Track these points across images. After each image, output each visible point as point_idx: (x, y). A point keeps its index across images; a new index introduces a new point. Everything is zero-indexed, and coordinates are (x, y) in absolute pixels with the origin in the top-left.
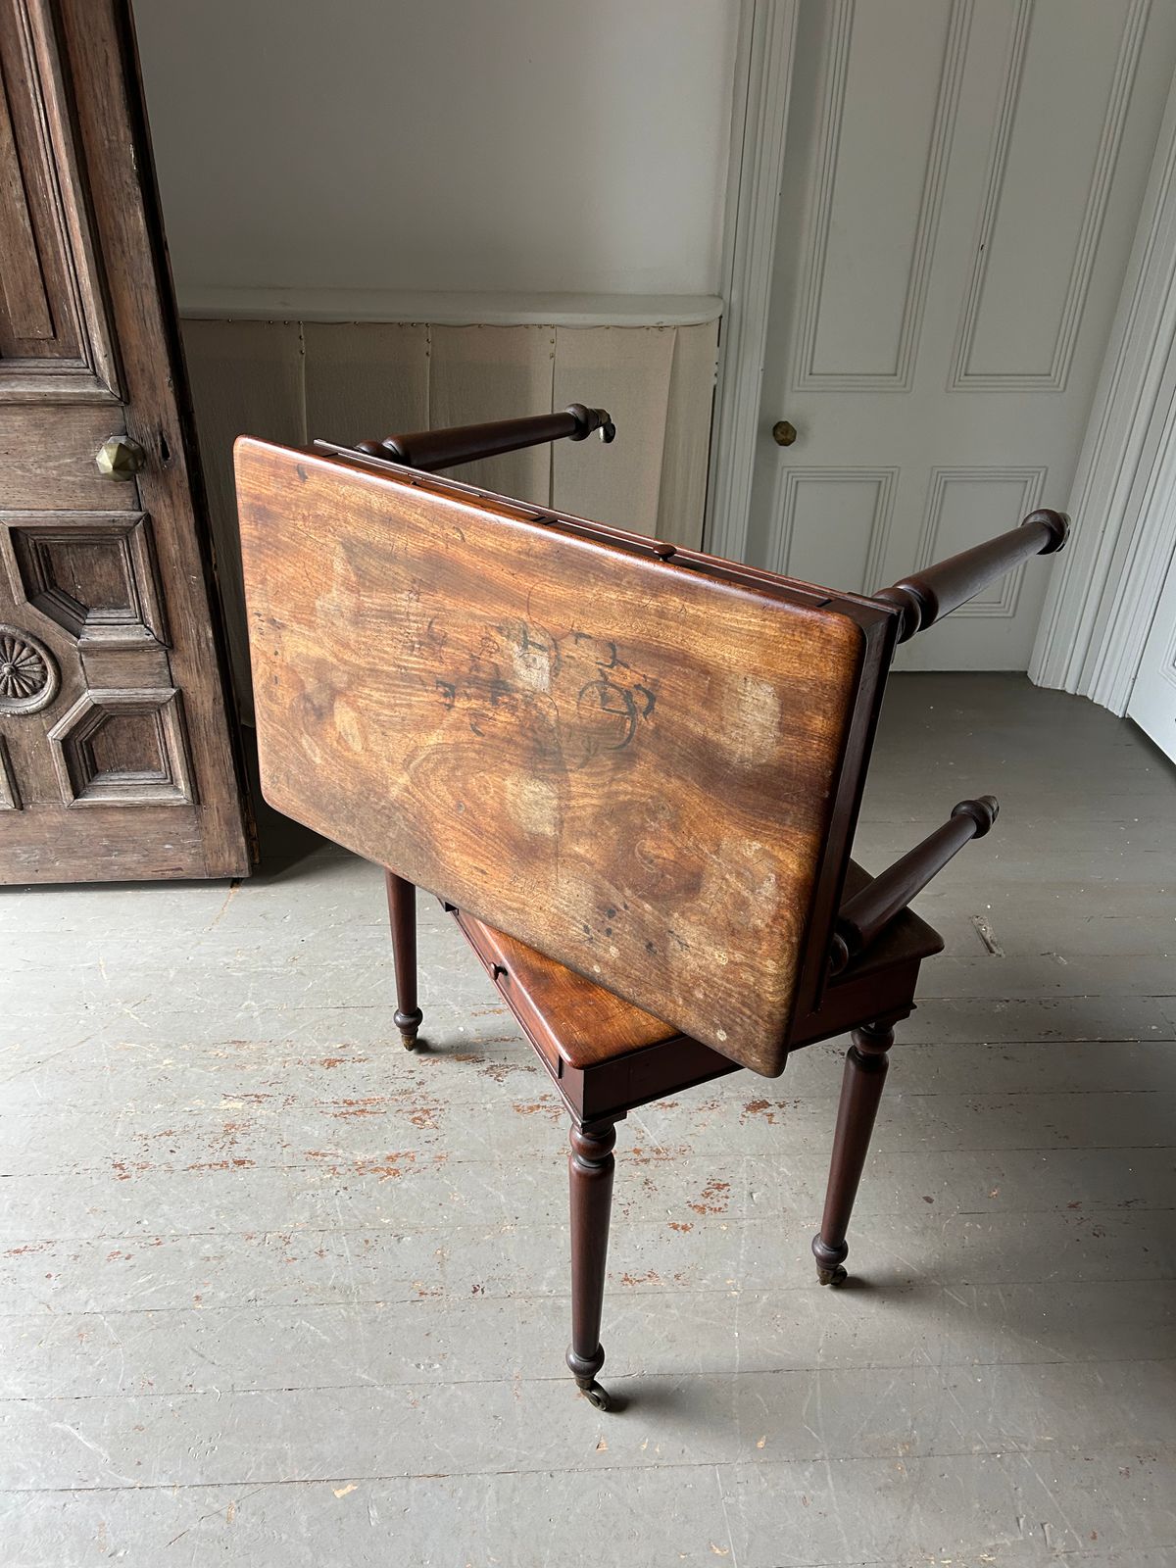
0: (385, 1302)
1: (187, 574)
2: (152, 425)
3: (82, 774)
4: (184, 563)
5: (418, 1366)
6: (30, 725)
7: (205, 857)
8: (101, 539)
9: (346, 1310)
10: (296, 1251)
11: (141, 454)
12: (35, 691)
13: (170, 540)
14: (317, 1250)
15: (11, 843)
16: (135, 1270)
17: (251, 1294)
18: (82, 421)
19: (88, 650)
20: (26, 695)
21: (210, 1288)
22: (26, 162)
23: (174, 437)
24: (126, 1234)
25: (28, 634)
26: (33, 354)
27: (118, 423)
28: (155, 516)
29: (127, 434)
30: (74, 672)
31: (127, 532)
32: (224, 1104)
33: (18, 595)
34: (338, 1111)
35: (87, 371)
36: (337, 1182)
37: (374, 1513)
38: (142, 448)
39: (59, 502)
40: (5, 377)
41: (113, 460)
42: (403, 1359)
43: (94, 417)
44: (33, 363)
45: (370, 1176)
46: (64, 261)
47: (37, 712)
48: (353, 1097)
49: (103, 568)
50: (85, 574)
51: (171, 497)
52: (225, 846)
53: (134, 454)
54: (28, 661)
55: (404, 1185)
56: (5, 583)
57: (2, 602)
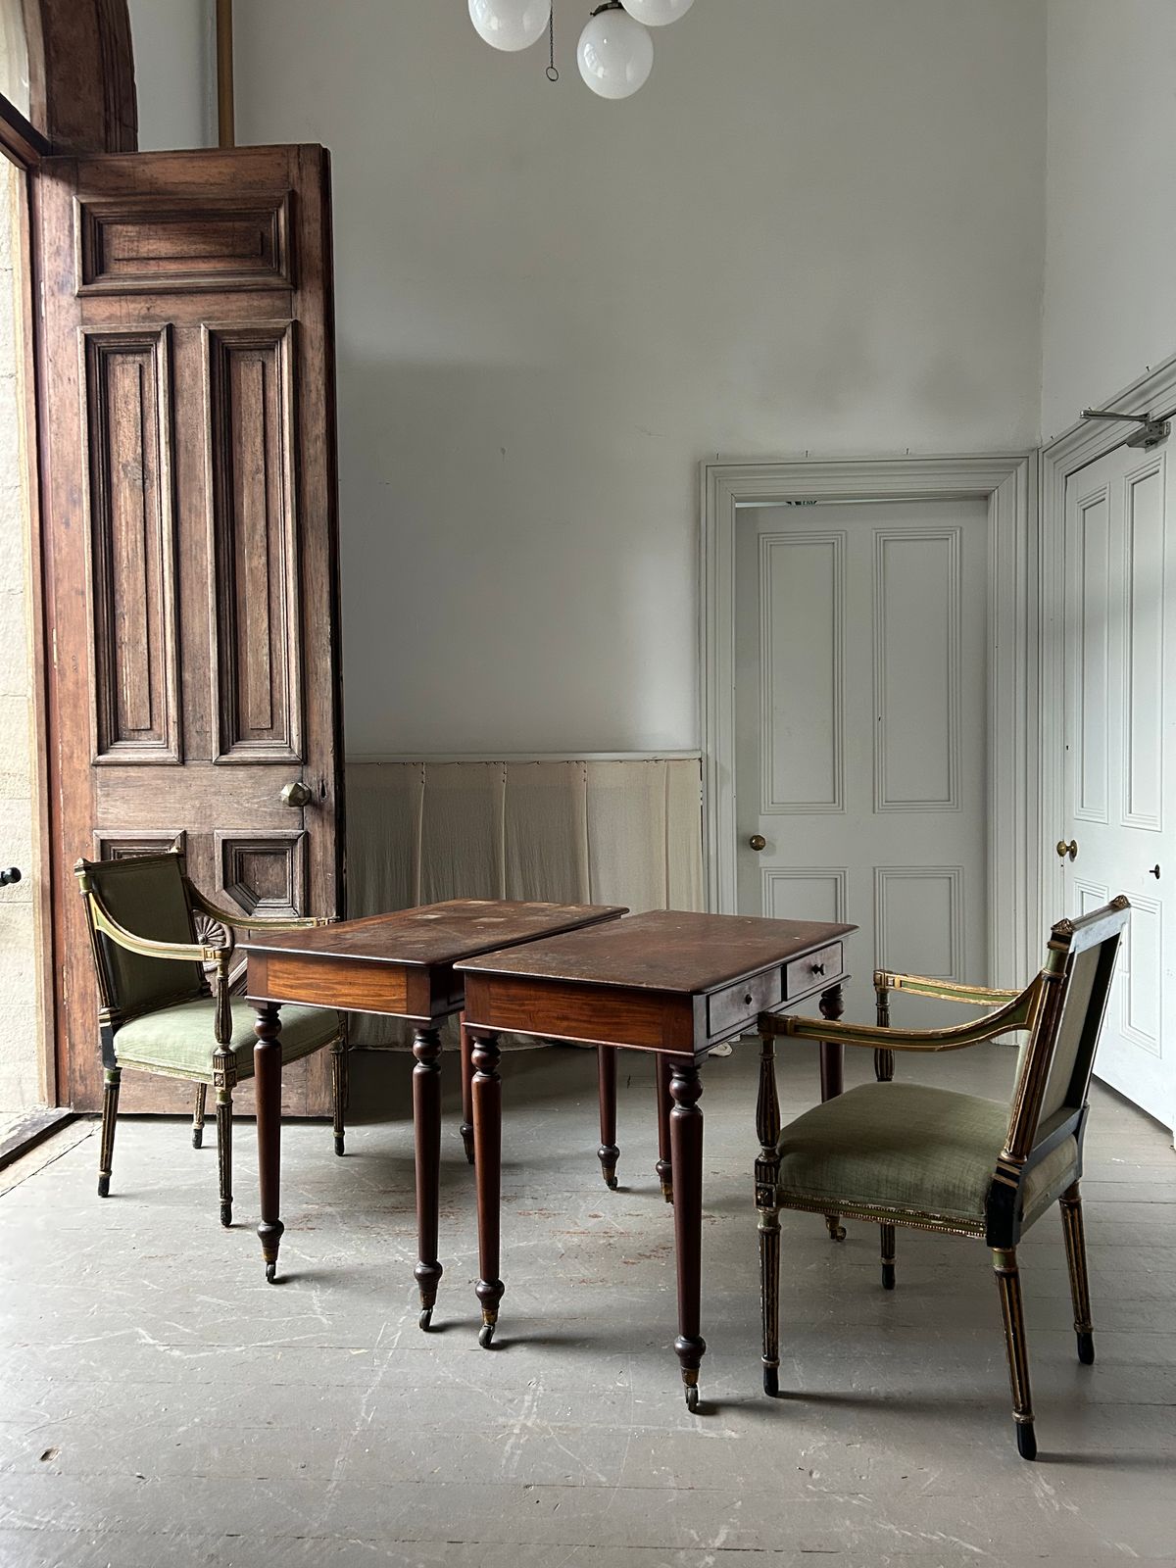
1: (325, 872)
2: (318, 777)
4: (325, 865)
7: (307, 1096)
8: (275, 848)
11: (307, 792)
13: (318, 849)
18: (278, 774)
23: (330, 783)
26: (258, 738)
27: (296, 774)
28: (311, 833)
29: (302, 782)
31: (293, 842)
33: (219, 884)
35: (286, 745)
38: (310, 791)
39: (255, 824)
40: (238, 749)
41: (290, 792)
43: (285, 771)
44: (256, 742)
46: (284, 687)
49: (275, 870)
50: (262, 873)
51: (323, 822)
52: (323, 1087)
53: (303, 791)
54: (215, 934)
56: (213, 877)
57: (208, 890)
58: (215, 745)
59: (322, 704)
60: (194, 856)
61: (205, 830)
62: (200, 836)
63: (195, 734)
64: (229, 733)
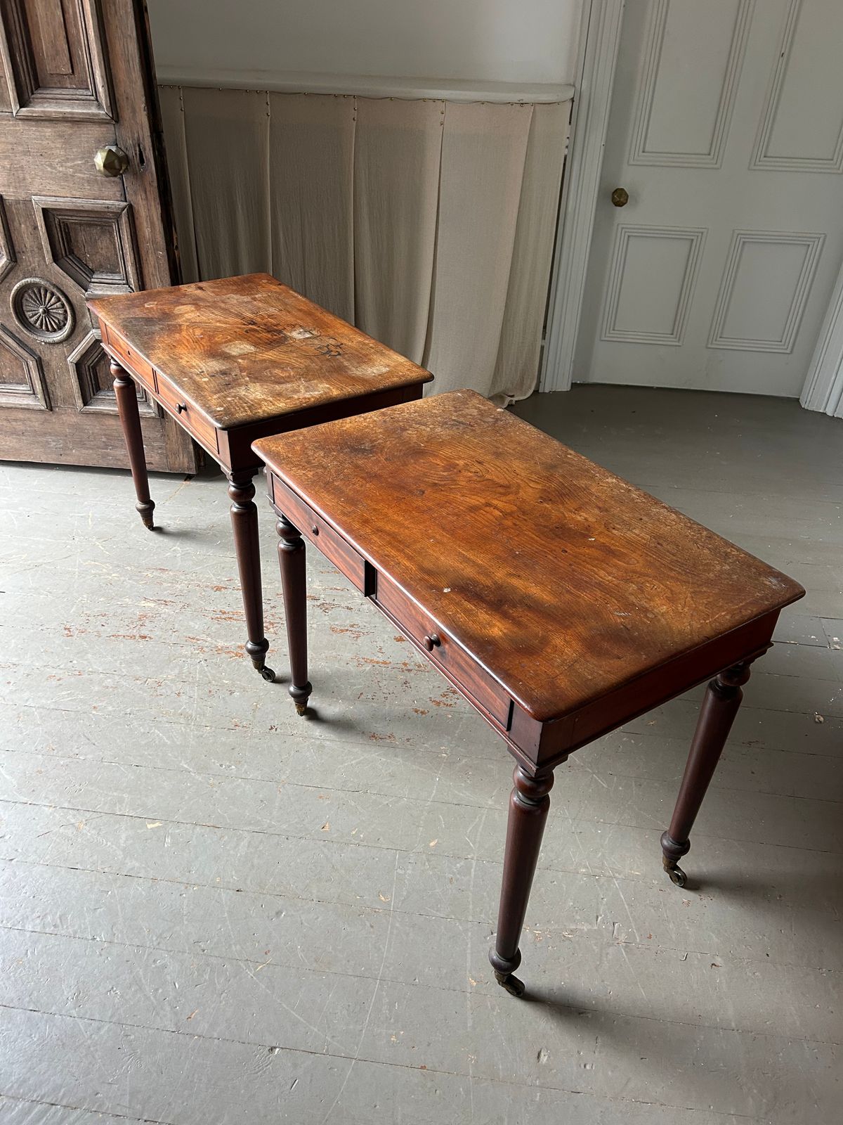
0: (211, 727)
1: (156, 250)
2: (133, 139)
3: (89, 390)
4: (154, 242)
5: (221, 765)
6: (57, 351)
7: (167, 457)
8: (100, 221)
9: (184, 728)
10: (164, 691)
11: (125, 160)
12: (60, 328)
13: (145, 224)
14: (177, 692)
15: (45, 434)
16: (61, 687)
17: (128, 711)
18: (88, 134)
19: (91, 299)
20: (54, 331)
21: (104, 704)
23: (147, 149)
24: (61, 667)
25: (55, 286)
26: (59, 86)
27: (111, 136)
28: (135, 206)
29: (117, 145)
30: (84, 316)
31: (118, 216)
32: (143, 603)
33: (48, 257)
34: (214, 616)
35: (92, 98)
36: (201, 656)
37: (168, 840)
38: (127, 155)
39: (74, 192)
40: (40, 100)
41: (103, 160)
42: (213, 761)
43: (95, 131)
44: (58, 91)
45: (224, 655)
46: (79, 18)
47: (61, 343)
48: (227, 609)
49: (103, 243)
50: (95, 247)
51: (146, 193)
52: (181, 449)
53: (119, 158)
54: (55, 306)
55: (244, 663)
56: (40, 248)
57: (39, 261)
58: (12, 95)
59: (127, 46)
60: (16, 224)
61: (22, 196)
62: (17, 202)
64: (26, 79)
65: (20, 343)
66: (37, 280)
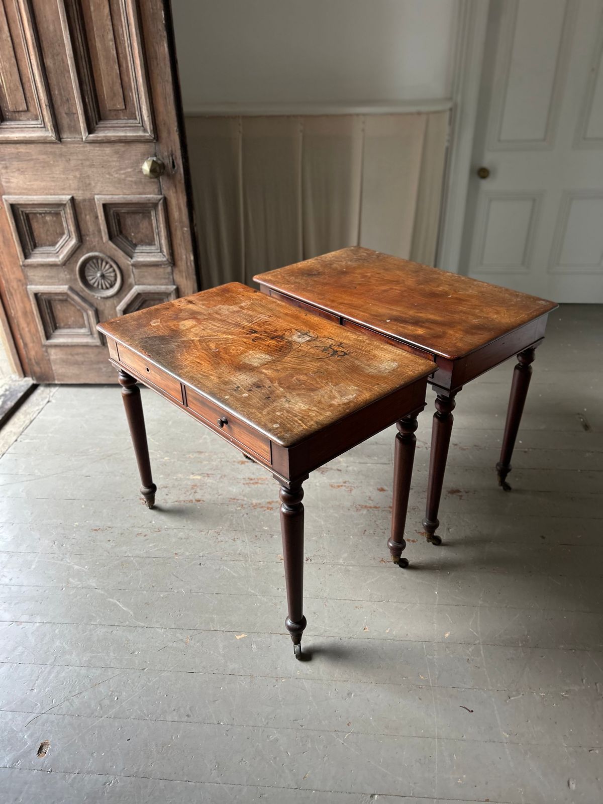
0: (264, 562)
1: (182, 227)
2: (168, 152)
4: (181, 222)
5: (278, 589)
6: (109, 303)
8: (143, 209)
9: (245, 564)
10: (223, 538)
11: (163, 166)
12: (112, 286)
13: (175, 210)
14: (233, 538)
15: (98, 363)
16: (148, 541)
17: (201, 554)
18: (136, 150)
19: (135, 265)
20: (107, 288)
21: (182, 550)
22: (115, 22)
23: (178, 157)
24: (144, 526)
25: (109, 257)
26: (115, 118)
27: (152, 150)
28: (168, 198)
29: (156, 156)
30: (129, 277)
31: (155, 205)
32: (192, 477)
33: (105, 237)
34: (245, 482)
35: (139, 125)
36: (243, 511)
37: (254, 646)
38: (163, 163)
39: (125, 191)
40: (102, 129)
41: (150, 167)
42: (271, 586)
43: (141, 148)
44: (115, 122)
45: (259, 509)
46: (130, 70)
47: (112, 296)
48: (253, 477)
49: (144, 225)
50: (135, 227)
51: (176, 188)
53: (159, 165)
54: (108, 271)
55: (275, 514)
56: (99, 231)
57: (98, 241)
58: (82, 125)
59: (165, 88)
60: (83, 215)
61: (88, 195)
62: (84, 200)
63: (65, 116)
64: (92, 114)
65: (84, 299)
66: (96, 254)
